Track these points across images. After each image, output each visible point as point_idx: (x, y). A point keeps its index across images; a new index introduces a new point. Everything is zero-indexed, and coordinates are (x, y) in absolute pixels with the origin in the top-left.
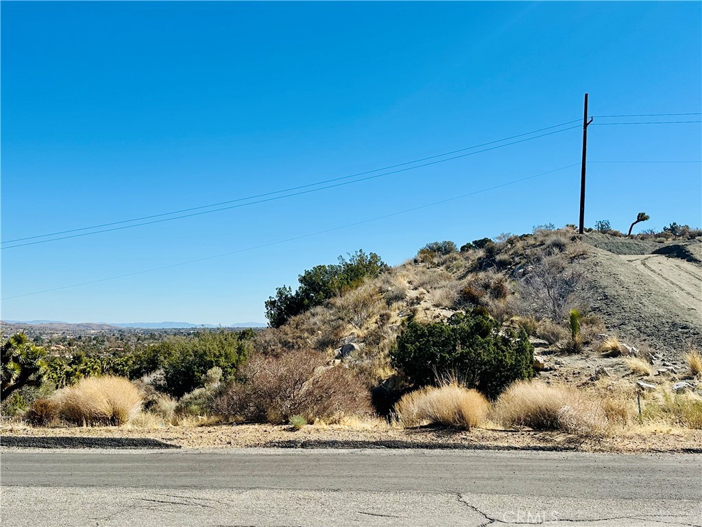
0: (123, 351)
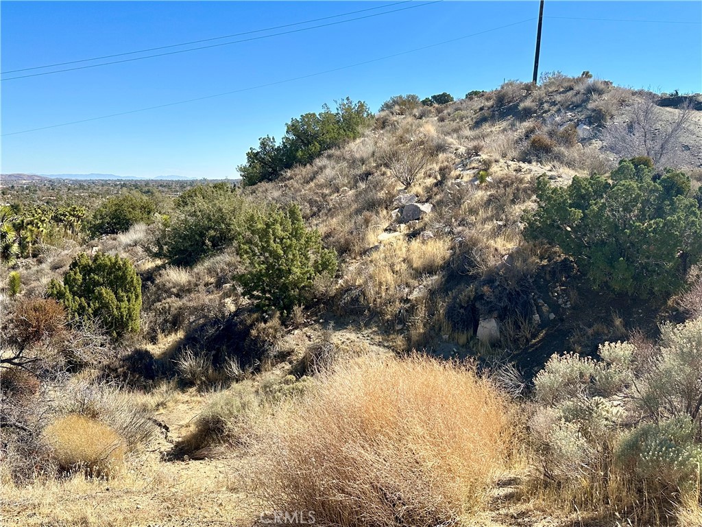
0: (55, 200)
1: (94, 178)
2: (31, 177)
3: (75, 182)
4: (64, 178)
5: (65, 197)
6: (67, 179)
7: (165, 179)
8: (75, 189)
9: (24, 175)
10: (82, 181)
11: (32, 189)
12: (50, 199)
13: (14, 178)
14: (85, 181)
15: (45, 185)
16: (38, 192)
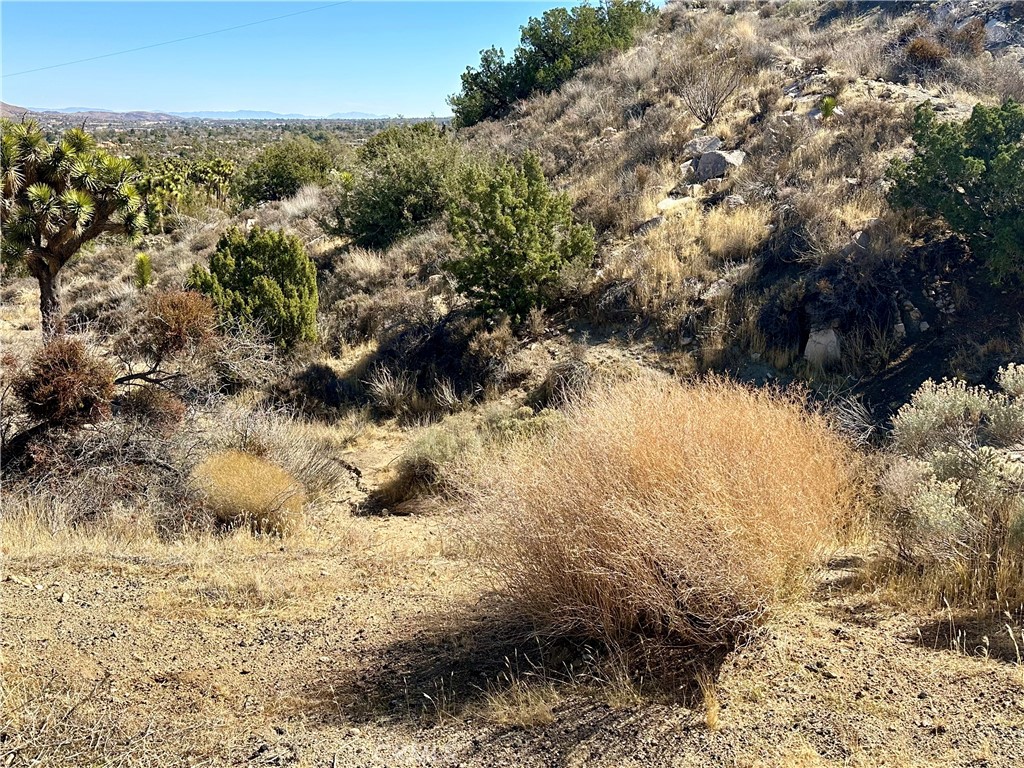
0: (191, 151)
1: (243, 118)
2: (157, 116)
3: (218, 123)
4: (202, 118)
5: (205, 145)
6: (205, 119)
7: (343, 118)
8: (219, 134)
9: (147, 114)
10: (227, 122)
11: (159, 133)
12: (185, 149)
13: (134, 119)
14: (232, 122)
15: (176, 128)
16: (168, 139)
